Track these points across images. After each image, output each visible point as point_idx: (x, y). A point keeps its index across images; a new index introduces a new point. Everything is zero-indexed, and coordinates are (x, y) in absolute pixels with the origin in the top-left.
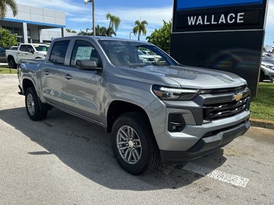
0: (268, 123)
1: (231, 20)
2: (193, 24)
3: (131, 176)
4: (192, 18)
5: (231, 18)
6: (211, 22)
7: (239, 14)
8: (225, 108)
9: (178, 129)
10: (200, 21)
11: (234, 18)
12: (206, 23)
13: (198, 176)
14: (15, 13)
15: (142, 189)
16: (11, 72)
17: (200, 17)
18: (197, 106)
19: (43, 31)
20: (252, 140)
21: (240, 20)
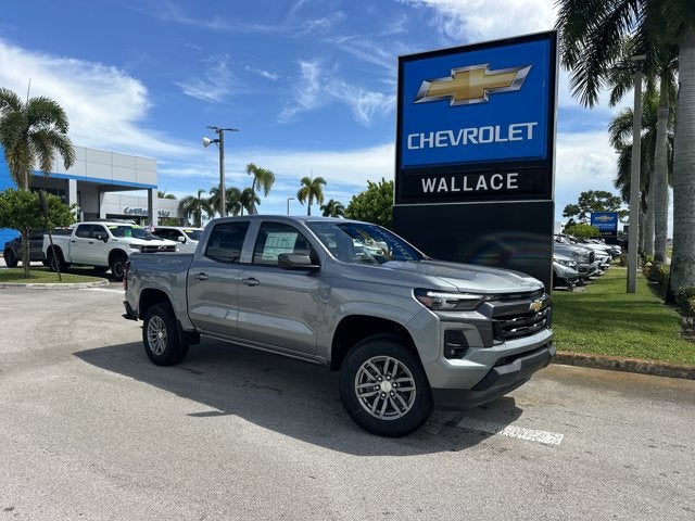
0: (577, 357)
1: (496, 185)
2: (432, 190)
3: (380, 439)
4: (429, 180)
5: (497, 182)
6: (462, 188)
7: (509, 175)
8: (520, 322)
9: (459, 355)
10: (443, 186)
11: (501, 181)
12: (453, 189)
13: (485, 435)
14: (68, 163)
15: (405, 454)
16: (60, 280)
17: (443, 180)
18: (484, 318)
19: (108, 196)
20: (556, 383)
21: (512, 184)
